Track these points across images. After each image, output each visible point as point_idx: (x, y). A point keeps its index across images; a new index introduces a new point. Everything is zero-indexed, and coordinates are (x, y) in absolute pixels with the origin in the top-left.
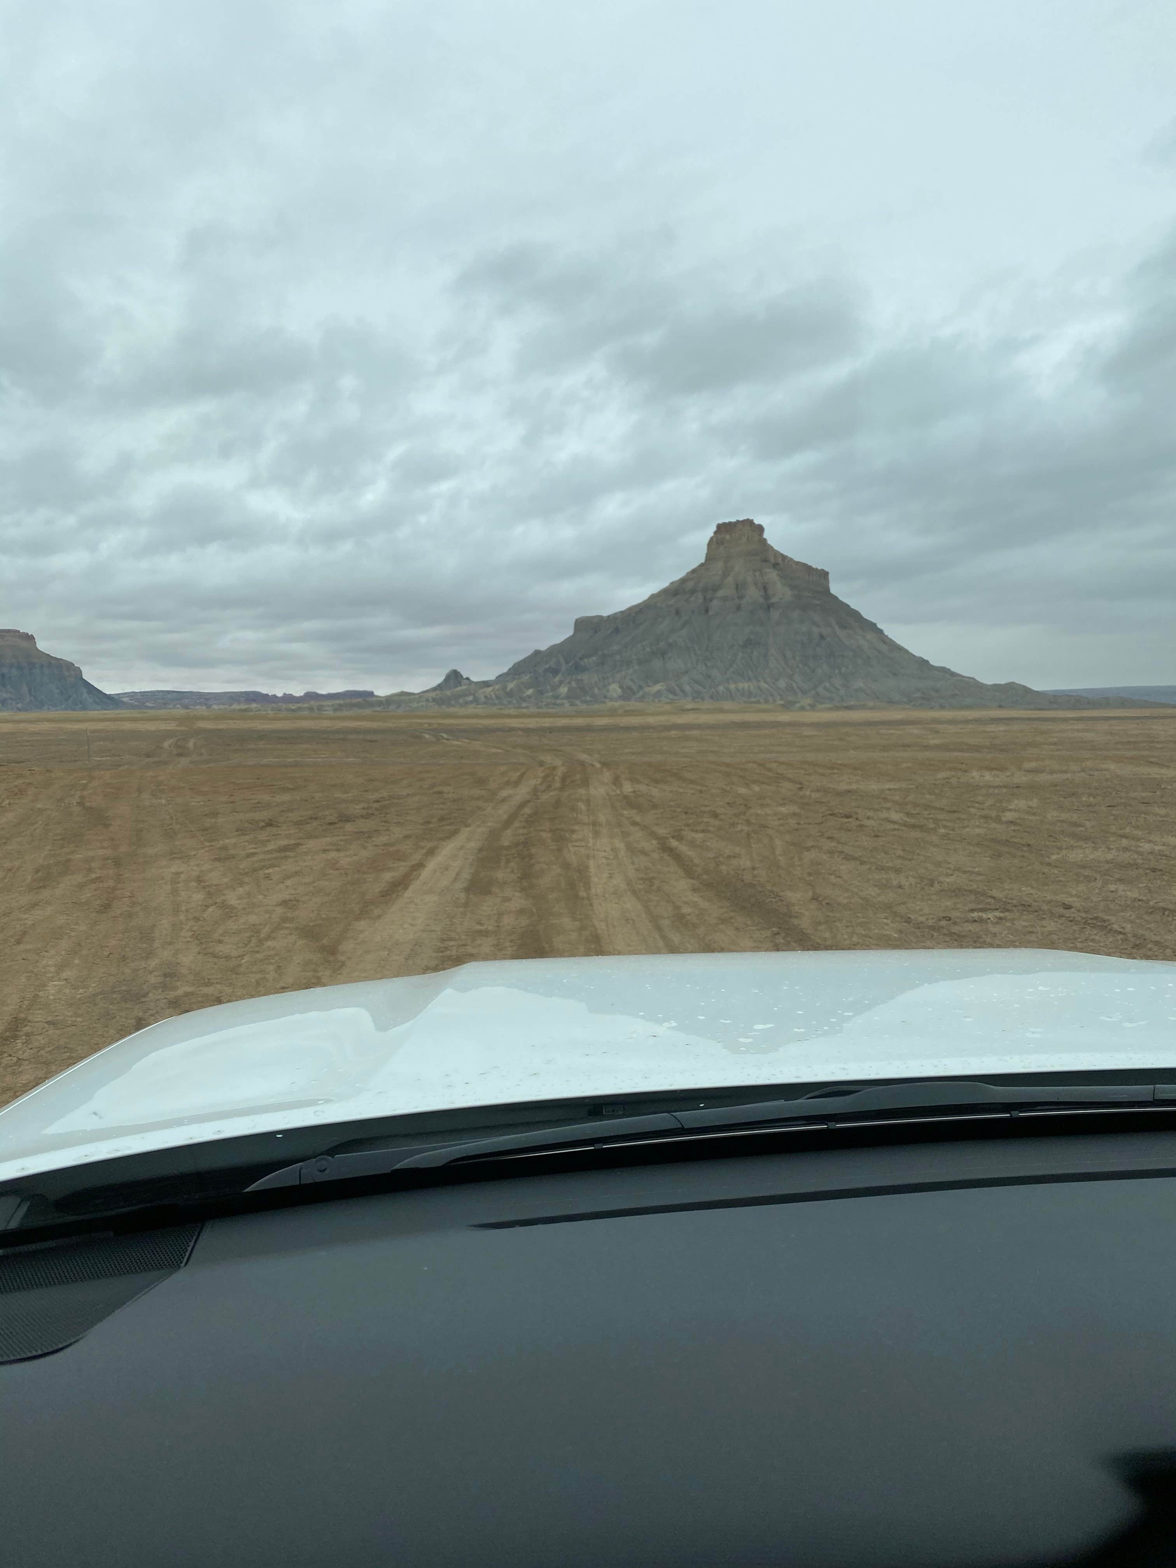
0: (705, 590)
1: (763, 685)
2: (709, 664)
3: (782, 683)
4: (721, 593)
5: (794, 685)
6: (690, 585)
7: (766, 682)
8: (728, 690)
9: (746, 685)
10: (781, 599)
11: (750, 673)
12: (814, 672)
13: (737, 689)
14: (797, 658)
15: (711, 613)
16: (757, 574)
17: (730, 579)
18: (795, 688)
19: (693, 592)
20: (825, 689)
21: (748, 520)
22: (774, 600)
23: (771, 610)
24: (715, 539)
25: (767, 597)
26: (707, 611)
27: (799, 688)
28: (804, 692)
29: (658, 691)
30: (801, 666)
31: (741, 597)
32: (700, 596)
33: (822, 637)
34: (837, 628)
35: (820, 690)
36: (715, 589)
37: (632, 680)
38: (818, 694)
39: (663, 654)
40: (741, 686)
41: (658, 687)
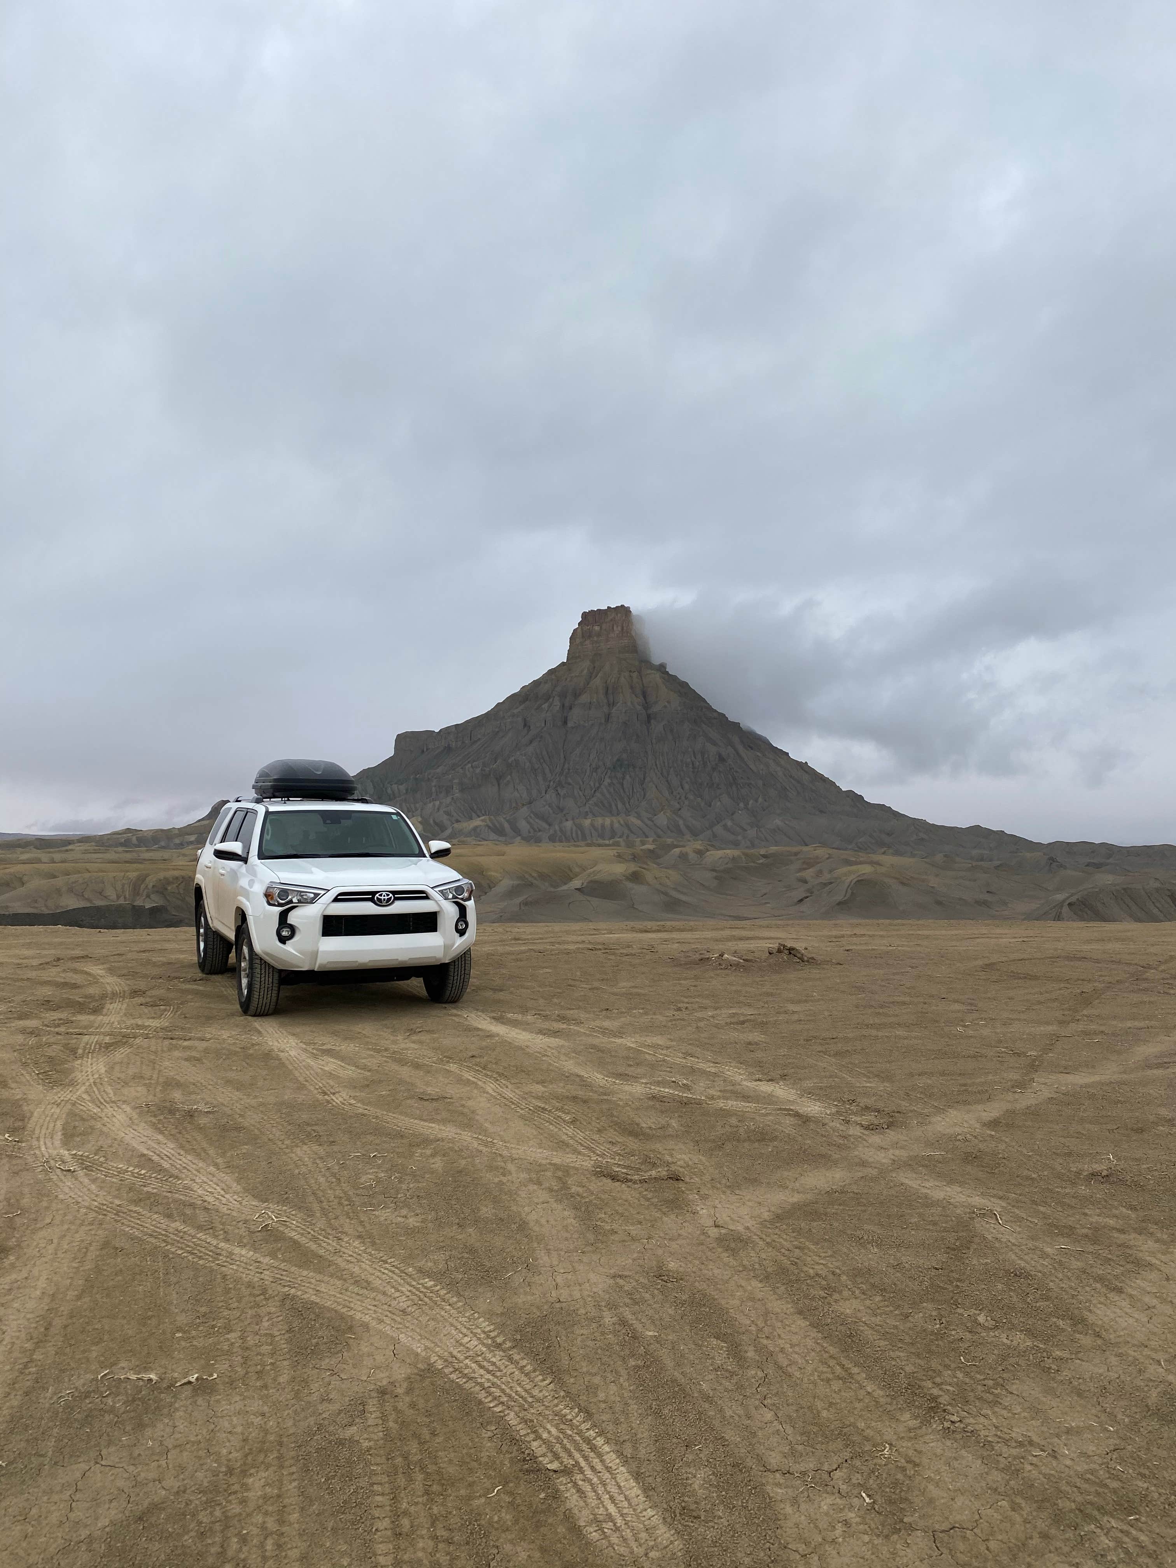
0: (563, 695)
1: (633, 820)
2: (562, 792)
3: (662, 819)
4: (584, 698)
5: (681, 822)
6: (546, 687)
7: (639, 817)
8: (580, 827)
9: (608, 821)
10: (665, 707)
11: (620, 805)
12: (710, 806)
13: (592, 825)
14: (687, 787)
15: (570, 724)
16: (635, 675)
17: (597, 682)
18: (682, 826)
19: (548, 697)
20: (725, 827)
21: (622, 606)
22: (655, 709)
23: (652, 721)
24: (579, 630)
25: (646, 706)
26: (565, 722)
27: (688, 827)
28: (695, 834)
29: (475, 829)
30: (691, 797)
31: (612, 705)
32: (557, 702)
33: (722, 759)
34: (741, 748)
35: (718, 829)
36: (576, 695)
37: (448, 813)
38: (715, 836)
39: (499, 779)
40: (599, 821)
41: (477, 822)
